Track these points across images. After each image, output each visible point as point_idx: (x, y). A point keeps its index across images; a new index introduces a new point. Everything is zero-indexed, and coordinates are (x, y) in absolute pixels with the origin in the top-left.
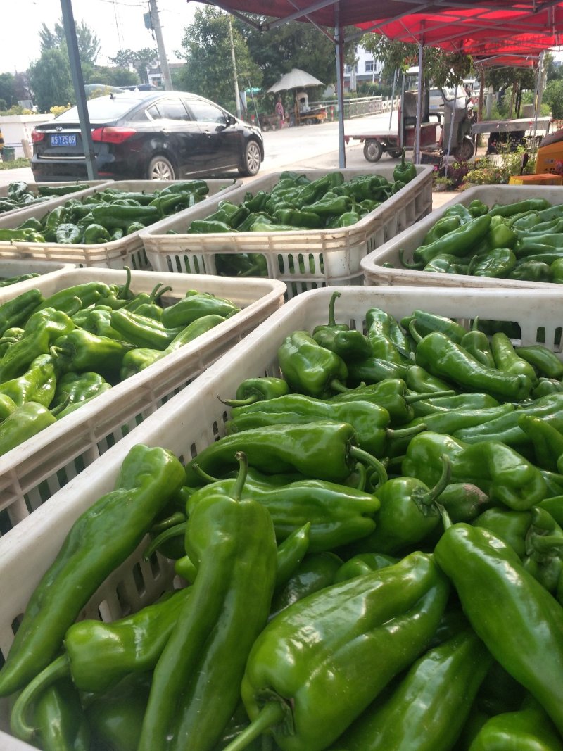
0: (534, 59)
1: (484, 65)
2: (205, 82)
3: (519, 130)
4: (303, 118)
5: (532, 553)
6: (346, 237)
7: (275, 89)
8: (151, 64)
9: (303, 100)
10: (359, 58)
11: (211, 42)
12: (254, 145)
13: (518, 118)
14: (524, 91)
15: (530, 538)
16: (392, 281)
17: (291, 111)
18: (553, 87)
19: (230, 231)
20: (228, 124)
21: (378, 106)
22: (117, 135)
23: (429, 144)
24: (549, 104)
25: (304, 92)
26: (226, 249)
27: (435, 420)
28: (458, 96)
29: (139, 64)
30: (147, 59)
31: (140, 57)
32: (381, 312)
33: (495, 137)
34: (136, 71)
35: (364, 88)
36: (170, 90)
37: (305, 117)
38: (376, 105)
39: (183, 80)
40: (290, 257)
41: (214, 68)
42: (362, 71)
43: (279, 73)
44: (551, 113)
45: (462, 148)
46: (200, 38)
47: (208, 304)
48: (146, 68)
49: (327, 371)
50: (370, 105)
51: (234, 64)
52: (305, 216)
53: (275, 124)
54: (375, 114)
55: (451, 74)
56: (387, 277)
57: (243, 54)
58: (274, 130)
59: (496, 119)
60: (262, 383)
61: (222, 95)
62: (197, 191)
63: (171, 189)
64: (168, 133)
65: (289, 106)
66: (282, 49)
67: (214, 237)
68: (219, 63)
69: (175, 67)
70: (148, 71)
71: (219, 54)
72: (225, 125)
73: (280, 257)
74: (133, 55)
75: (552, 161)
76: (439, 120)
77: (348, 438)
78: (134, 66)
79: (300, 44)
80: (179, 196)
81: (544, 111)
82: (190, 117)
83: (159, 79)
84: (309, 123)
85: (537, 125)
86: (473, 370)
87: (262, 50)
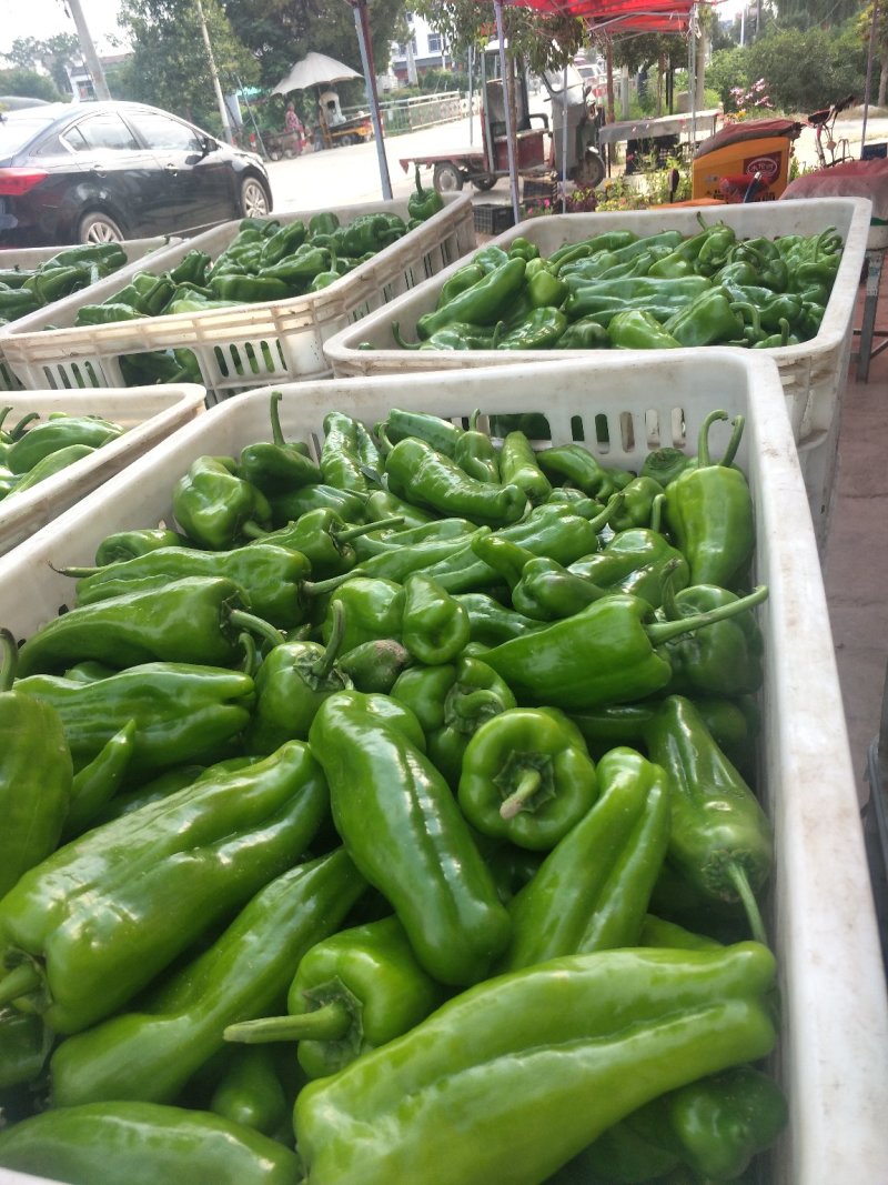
0: (681, 18)
1: (608, 32)
2: (163, 83)
3: (671, 133)
4: (335, 134)
5: (453, 720)
6: (311, 310)
7: (284, 88)
8: (71, 59)
9: (331, 105)
10: (414, 30)
11: (166, 15)
12: (253, 184)
13: (671, 113)
14: (678, 71)
15: (452, 700)
16: (369, 369)
17: (315, 124)
18: (720, 61)
19: (138, 317)
20: (206, 152)
21: (455, 107)
22: (17, 181)
23: (535, 164)
24: (716, 89)
25: (333, 90)
26: (133, 347)
27: (379, 563)
28: (569, 84)
29: (52, 60)
30: (65, 51)
31: (52, 49)
32: (342, 417)
33: (633, 146)
34: (48, 73)
35: (429, 80)
36: (107, 98)
37: (339, 133)
38: (452, 105)
39: (125, 81)
40: (233, 349)
41: (176, 59)
42: (424, 51)
43: (286, 62)
44: (721, 104)
45: (586, 169)
46: (147, 10)
47: (71, 431)
48: (66, 67)
49: (232, 509)
50: (442, 107)
51: (210, 49)
52: (260, 284)
53: (291, 149)
54: (450, 121)
55: (554, 48)
56: (359, 364)
57: (222, 32)
58: (290, 158)
59: (637, 118)
60: (129, 537)
61: (195, 106)
62: (106, 260)
63: (59, 259)
64: (103, 173)
65: (311, 116)
66: (286, 20)
67: (109, 329)
68: (183, 49)
69: (109, 63)
70: (69, 71)
71: (181, 35)
72: (200, 154)
73: (218, 351)
74: (40, 47)
75: (715, 179)
76: (546, 125)
77: (225, 599)
78: (44, 64)
79: (317, 12)
80: (72, 270)
81: (709, 101)
82: (137, 143)
83: (89, 82)
84: (347, 143)
85: (696, 124)
86: (453, 487)
87: (254, 25)
